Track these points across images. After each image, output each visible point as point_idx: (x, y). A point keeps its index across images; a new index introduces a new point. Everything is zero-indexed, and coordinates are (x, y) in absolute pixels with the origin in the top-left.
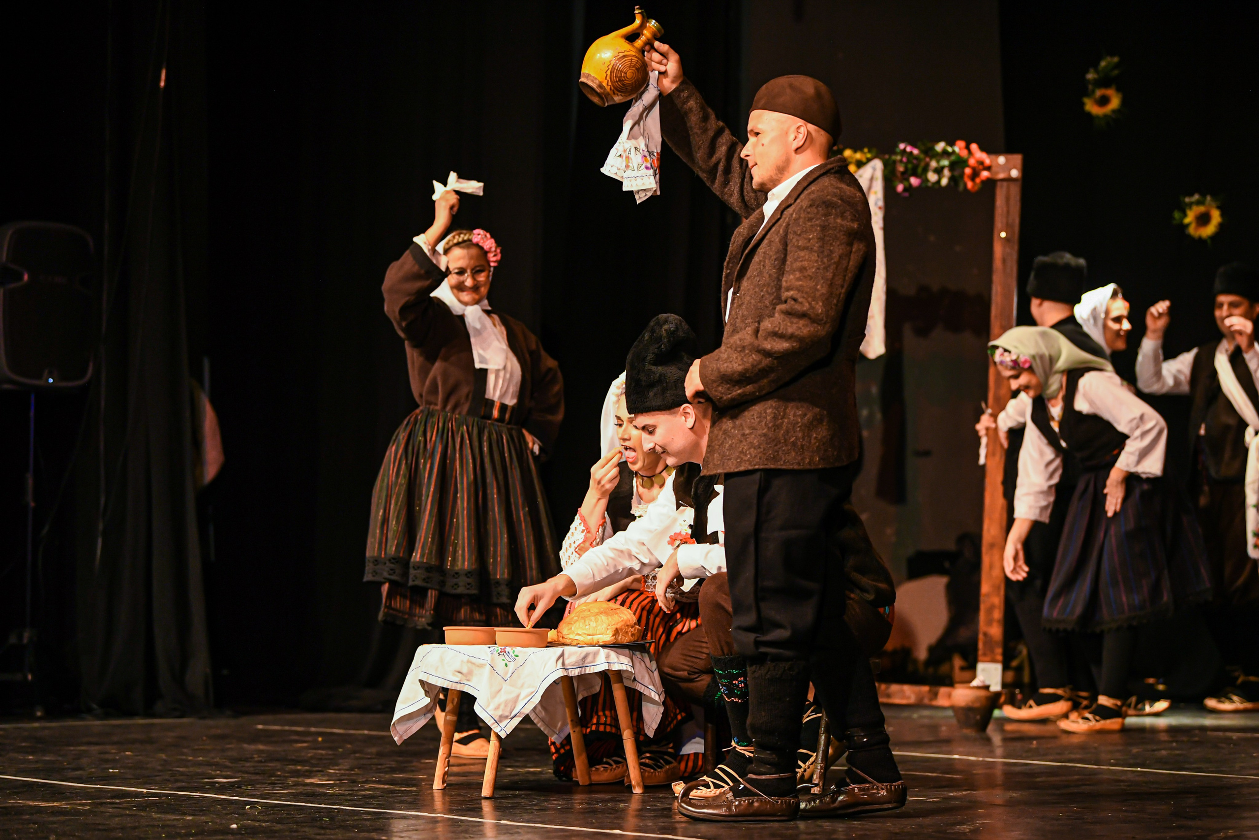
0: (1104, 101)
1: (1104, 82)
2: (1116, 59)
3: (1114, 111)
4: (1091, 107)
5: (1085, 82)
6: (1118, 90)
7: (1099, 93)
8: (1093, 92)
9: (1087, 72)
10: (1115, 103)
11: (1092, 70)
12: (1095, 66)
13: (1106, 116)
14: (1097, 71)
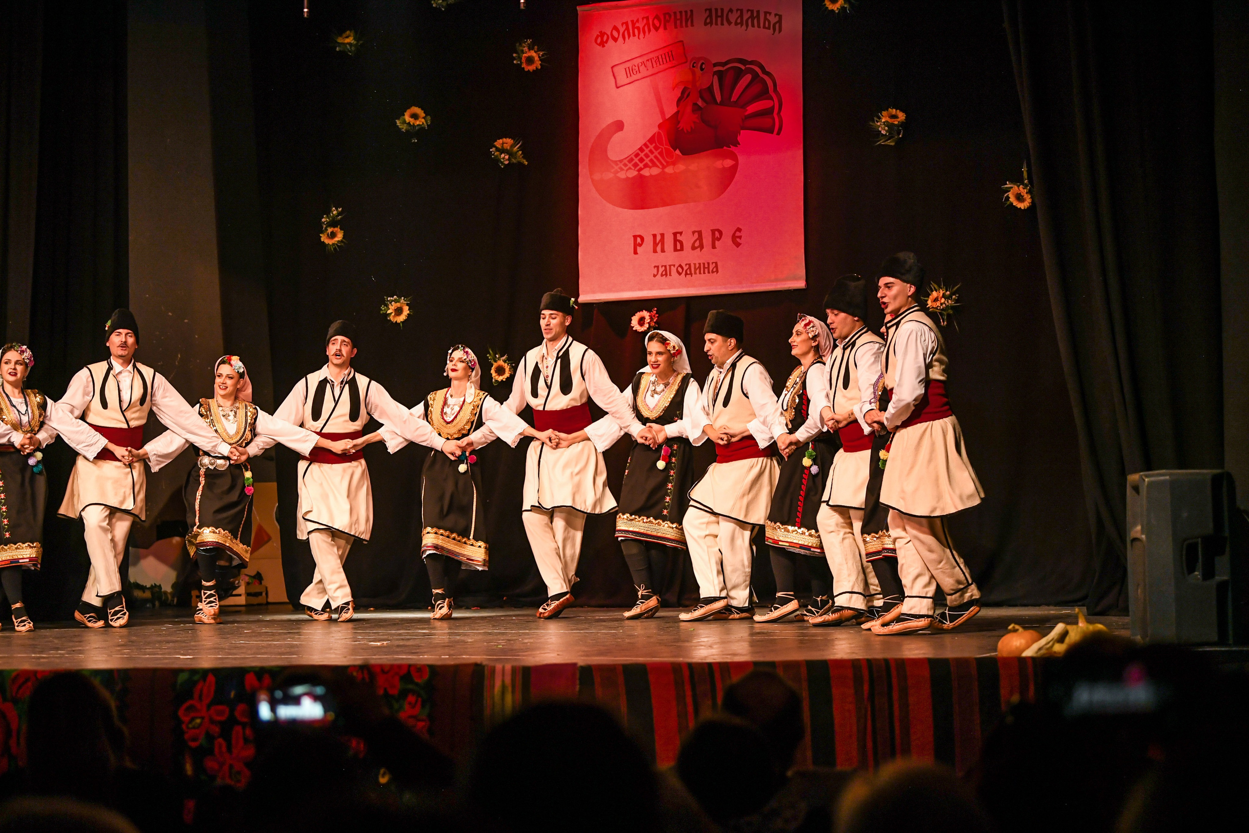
0: (333, 235)
1: (333, 224)
2: (340, 209)
3: (338, 241)
4: (324, 238)
5: (321, 223)
6: (341, 229)
7: (330, 230)
8: (326, 229)
9: (323, 217)
10: (340, 236)
11: (324, 216)
12: (328, 212)
13: (333, 244)
14: (328, 217)
